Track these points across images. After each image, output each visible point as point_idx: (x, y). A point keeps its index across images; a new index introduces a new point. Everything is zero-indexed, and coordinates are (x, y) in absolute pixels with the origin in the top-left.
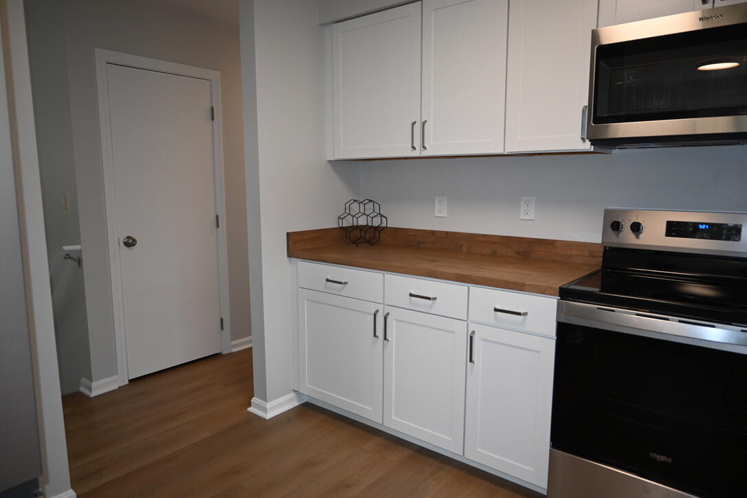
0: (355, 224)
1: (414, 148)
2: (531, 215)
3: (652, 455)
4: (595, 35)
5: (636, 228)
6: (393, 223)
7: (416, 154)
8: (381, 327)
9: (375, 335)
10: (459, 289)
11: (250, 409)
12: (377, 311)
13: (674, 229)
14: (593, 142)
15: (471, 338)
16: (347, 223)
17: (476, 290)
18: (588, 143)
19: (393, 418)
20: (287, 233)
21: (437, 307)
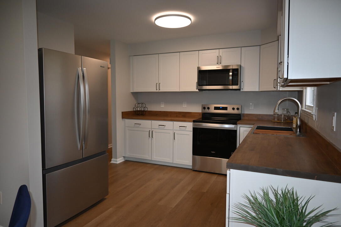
0: (140, 110)
1: (157, 90)
2: (185, 106)
3: (212, 152)
4: (198, 68)
5: (208, 108)
6: (149, 110)
7: (158, 91)
8: (151, 134)
9: (149, 137)
10: (171, 123)
11: (111, 162)
12: (150, 131)
13: (216, 108)
14: (199, 90)
15: (174, 134)
16: (135, 110)
17: (175, 123)
18: (198, 90)
19: (154, 157)
20: (122, 112)
21: (166, 128)
